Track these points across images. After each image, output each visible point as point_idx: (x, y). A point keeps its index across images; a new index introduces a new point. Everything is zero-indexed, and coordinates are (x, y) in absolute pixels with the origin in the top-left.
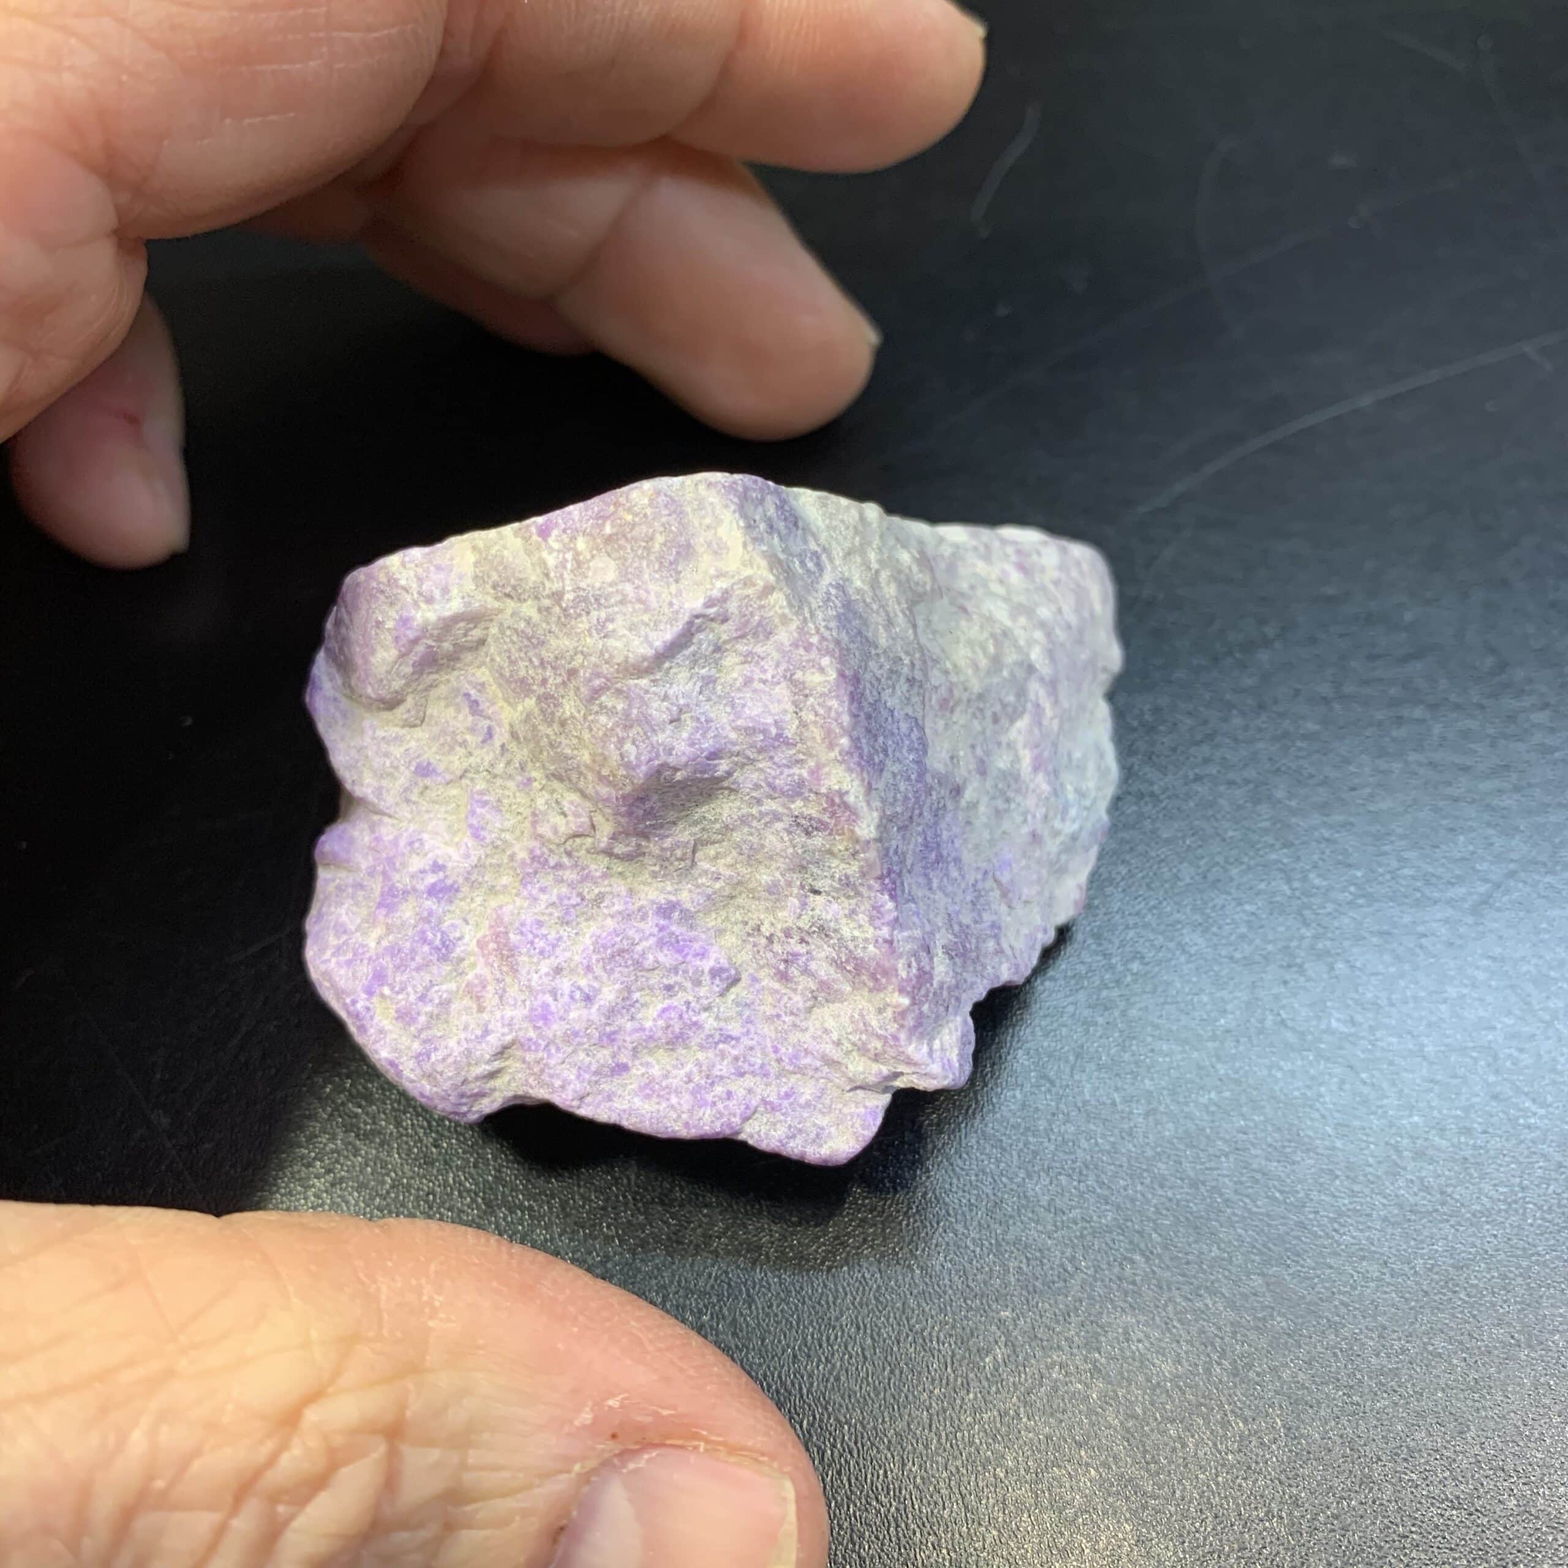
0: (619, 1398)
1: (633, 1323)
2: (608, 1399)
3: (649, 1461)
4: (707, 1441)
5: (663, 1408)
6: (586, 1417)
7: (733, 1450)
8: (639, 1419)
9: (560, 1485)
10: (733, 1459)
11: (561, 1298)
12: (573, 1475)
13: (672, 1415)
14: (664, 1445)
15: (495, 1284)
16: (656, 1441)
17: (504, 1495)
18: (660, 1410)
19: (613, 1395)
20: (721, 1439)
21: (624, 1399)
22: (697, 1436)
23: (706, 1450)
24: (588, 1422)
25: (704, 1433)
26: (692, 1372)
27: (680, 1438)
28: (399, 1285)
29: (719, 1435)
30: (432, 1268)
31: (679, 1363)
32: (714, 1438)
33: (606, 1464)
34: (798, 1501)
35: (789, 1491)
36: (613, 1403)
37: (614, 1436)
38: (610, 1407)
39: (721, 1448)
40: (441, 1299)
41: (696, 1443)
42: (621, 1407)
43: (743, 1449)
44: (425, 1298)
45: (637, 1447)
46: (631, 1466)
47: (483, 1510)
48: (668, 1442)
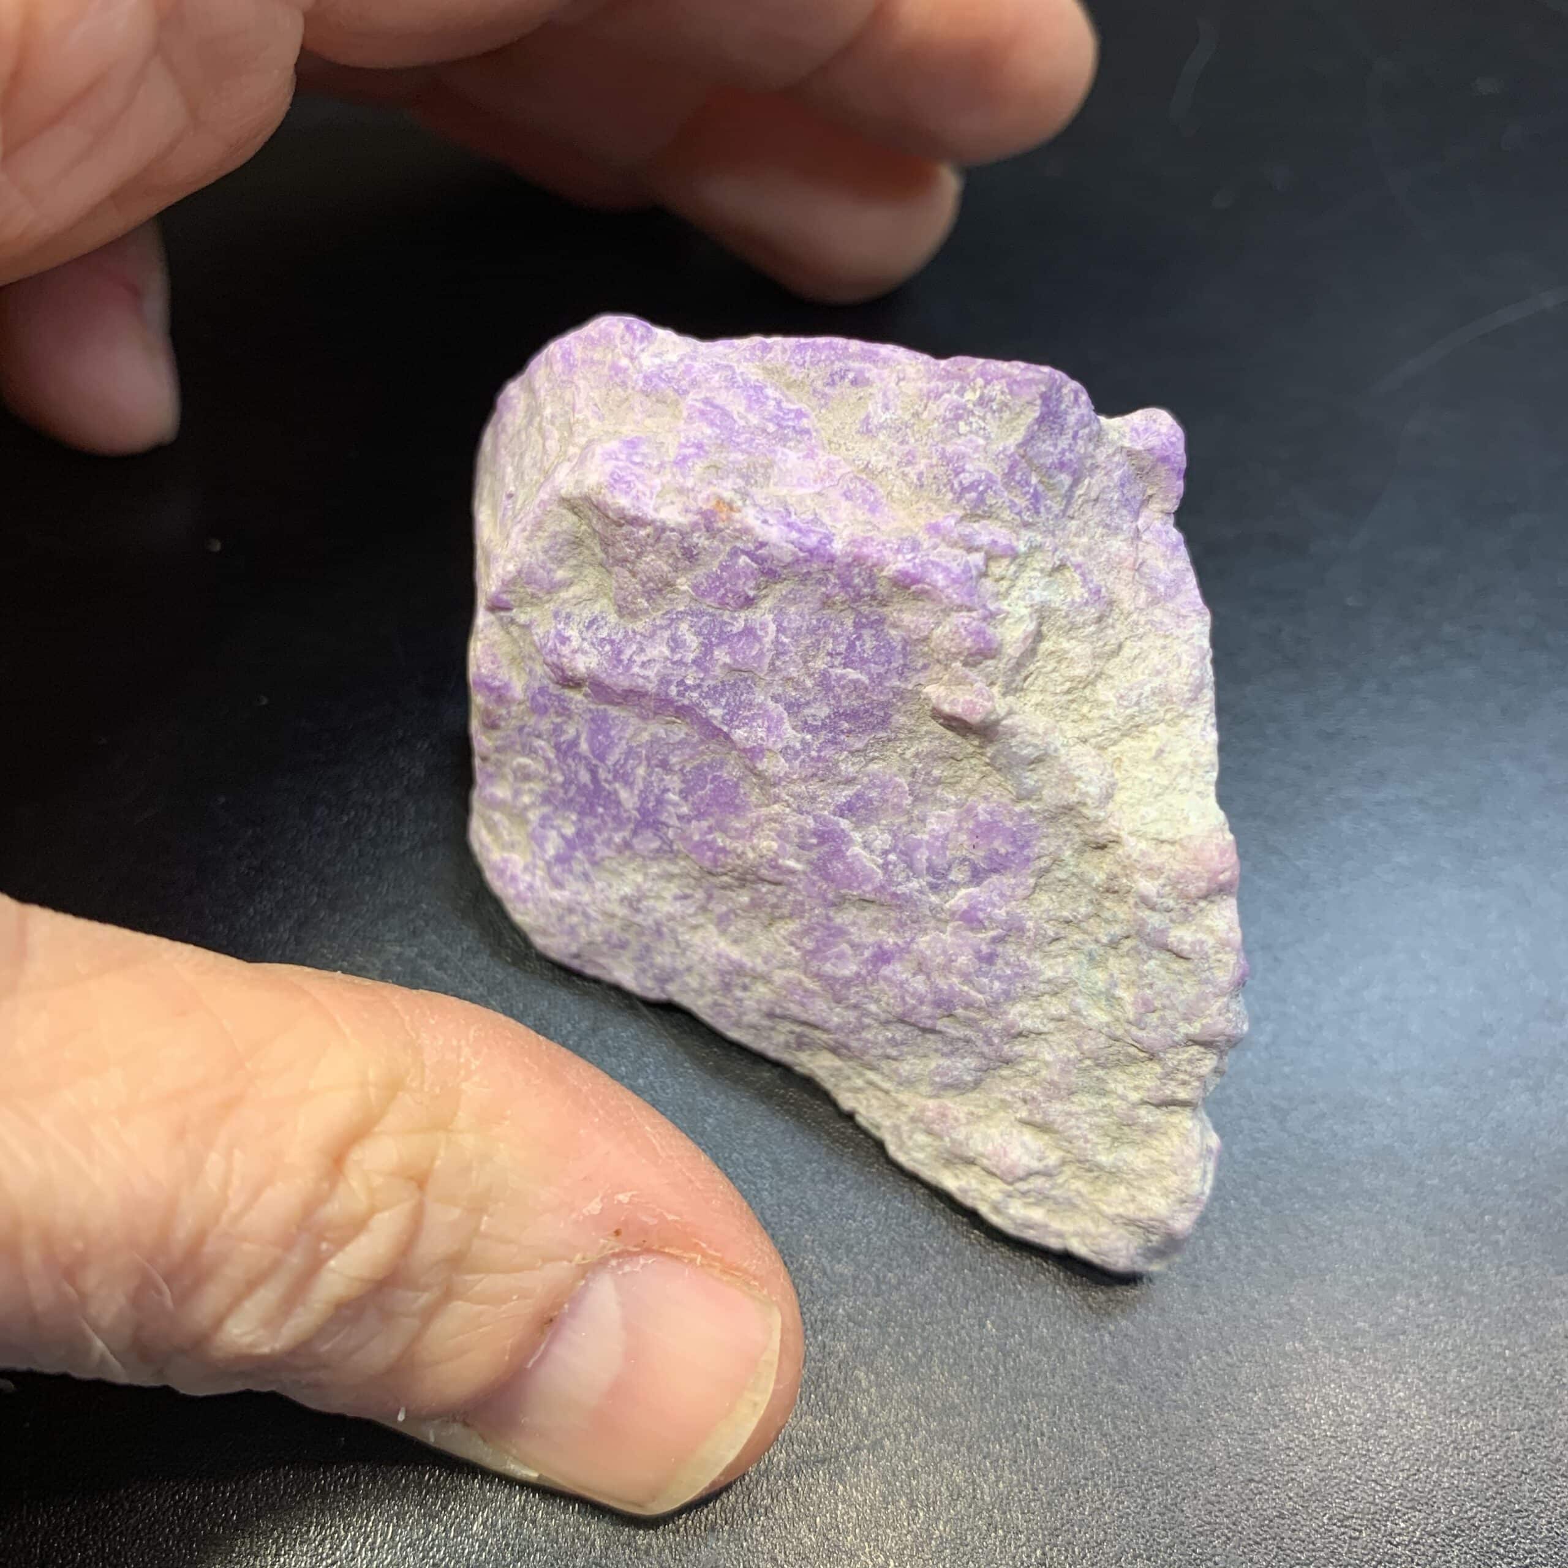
0: (629, 1194)
1: (648, 1128)
2: (618, 1193)
3: (644, 1266)
4: (704, 1255)
5: (669, 1212)
6: (595, 1207)
7: (729, 1269)
8: (644, 1218)
9: (560, 1270)
10: (725, 1278)
11: (585, 1089)
12: (573, 1264)
13: (676, 1221)
14: (663, 1253)
15: (527, 1060)
16: (655, 1247)
17: (506, 1271)
18: (665, 1214)
19: (624, 1191)
20: (719, 1255)
21: (633, 1196)
22: (695, 1247)
23: (702, 1265)
24: (597, 1212)
25: (704, 1245)
26: (698, 1184)
27: (678, 1248)
28: (440, 1042)
29: (716, 1250)
30: (472, 1033)
31: (688, 1174)
32: (712, 1252)
33: (603, 1262)
34: (783, 1331)
35: (776, 1320)
36: (623, 1198)
37: (617, 1233)
38: (620, 1202)
39: (717, 1264)
40: (478, 1063)
41: (693, 1255)
42: (629, 1203)
43: (737, 1269)
44: (462, 1060)
45: (638, 1249)
46: (627, 1268)
47: (484, 1283)
48: (667, 1250)
